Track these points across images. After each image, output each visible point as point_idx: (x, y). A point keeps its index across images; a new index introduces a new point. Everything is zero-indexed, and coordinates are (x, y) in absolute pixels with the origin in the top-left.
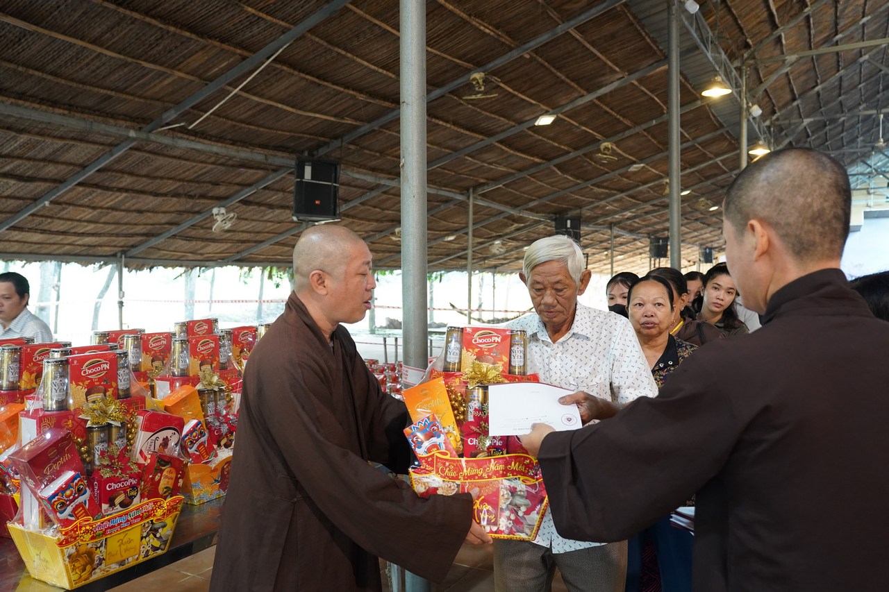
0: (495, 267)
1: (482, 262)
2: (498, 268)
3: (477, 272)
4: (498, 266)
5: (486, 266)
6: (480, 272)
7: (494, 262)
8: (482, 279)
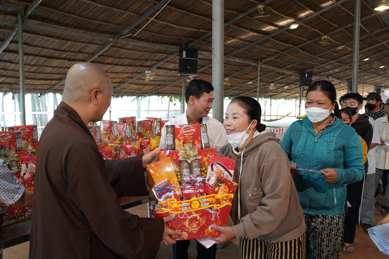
0: (272, 96)
1: (265, 94)
2: (273, 97)
3: (263, 98)
4: (273, 96)
5: (267, 95)
6: (264, 98)
7: (271, 94)
8: (266, 102)
